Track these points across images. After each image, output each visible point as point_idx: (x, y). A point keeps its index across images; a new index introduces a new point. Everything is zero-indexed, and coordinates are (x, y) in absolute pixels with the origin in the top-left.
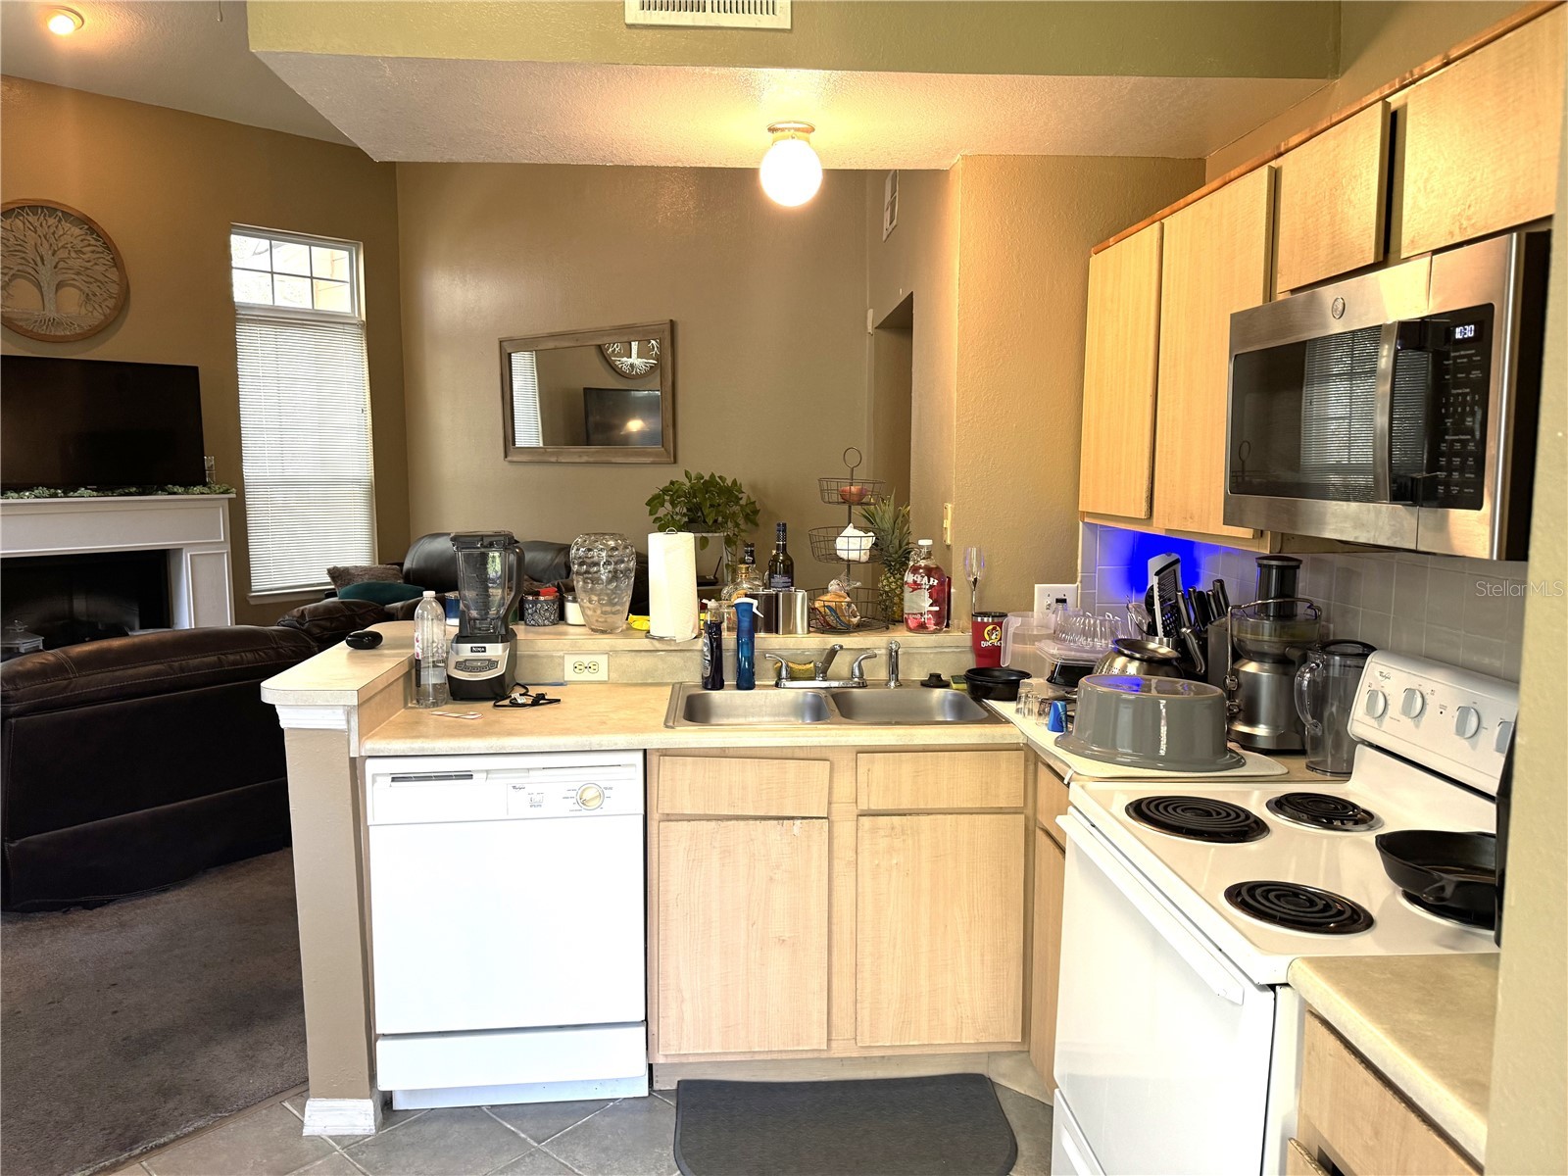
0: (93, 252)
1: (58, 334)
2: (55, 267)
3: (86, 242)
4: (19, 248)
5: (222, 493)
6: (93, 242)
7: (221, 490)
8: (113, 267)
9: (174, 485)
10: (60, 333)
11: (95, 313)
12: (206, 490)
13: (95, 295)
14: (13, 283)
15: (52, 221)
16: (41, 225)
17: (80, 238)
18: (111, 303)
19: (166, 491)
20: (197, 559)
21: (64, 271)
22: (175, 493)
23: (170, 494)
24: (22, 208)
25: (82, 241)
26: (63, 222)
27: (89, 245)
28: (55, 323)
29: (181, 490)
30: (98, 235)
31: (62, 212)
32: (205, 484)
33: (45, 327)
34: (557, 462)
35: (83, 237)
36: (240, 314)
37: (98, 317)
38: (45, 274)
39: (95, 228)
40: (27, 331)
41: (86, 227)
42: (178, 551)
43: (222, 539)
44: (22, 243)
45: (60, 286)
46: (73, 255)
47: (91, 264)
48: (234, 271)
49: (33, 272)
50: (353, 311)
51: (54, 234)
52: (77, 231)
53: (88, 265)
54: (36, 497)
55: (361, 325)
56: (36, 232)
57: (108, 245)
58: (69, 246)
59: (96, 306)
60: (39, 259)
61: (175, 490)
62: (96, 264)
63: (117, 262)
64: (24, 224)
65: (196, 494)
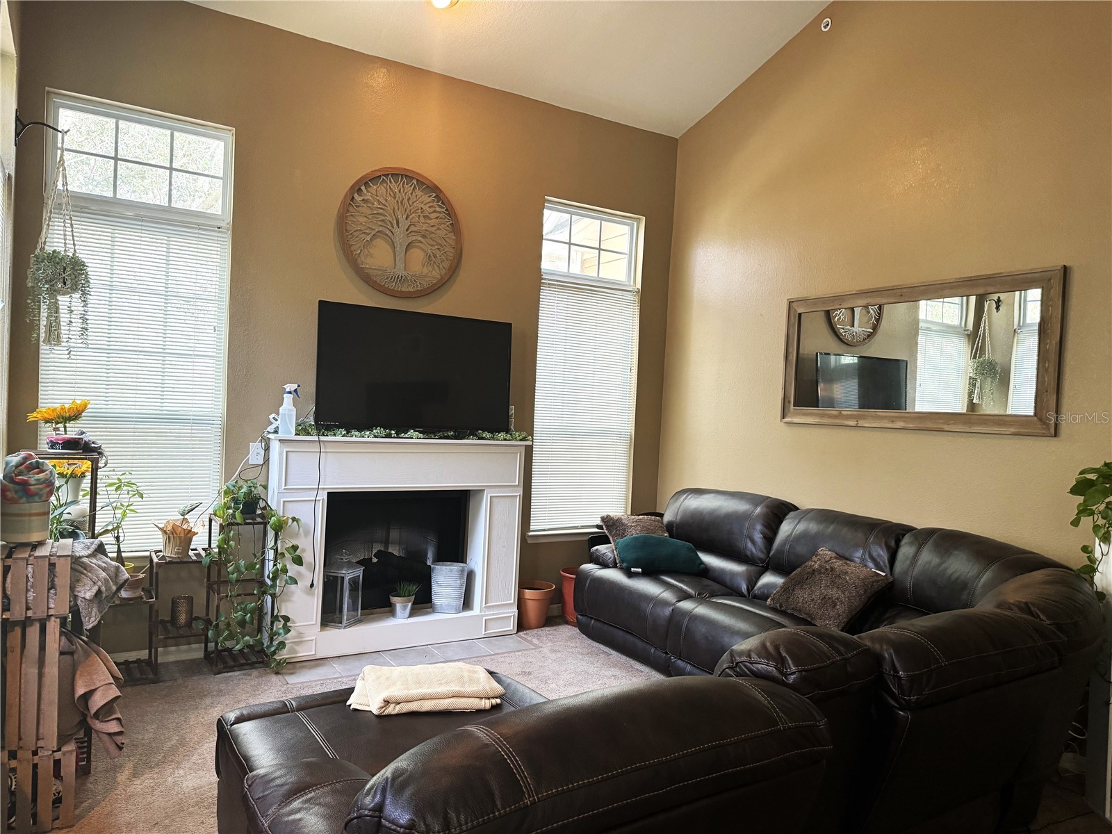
0: (437, 218)
1: (403, 290)
2: (407, 230)
3: (432, 210)
4: (381, 211)
5: (521, 440)
6: (438, 209)
7: (521, 437)
8: (451, 232)
9: (484, 431)
10: (405, 289)
11: (434, 273)
12: (508, 436)
13: (435, 256)
14: (374, 242)
15: (408, 188)
16: (400, 191)
17: (429, 205)
18: (447, 264)
19: (476, 435)
20: (494, 500)
21: (413, 234)
22: (483, 438)
23: (479, 439)
24: (386, 175)
25: (430, 207)
26: (417, 190)
27: (435, 211)
28: (401, 279)
29: (489, 435)
30: (443, 203)
31: (417, 180)
32: (507, 431)
33: (394, 283)
34: (857, 426)
35: (431, 204)
36: (545, 279)
37: (435, 274)
38: (400, 235)
39: (441, 196)
40: (381, 286)
41: (434, 195)
42: (479, 492)
43: (517, 484)
44: (383, 207)
45: (409, 246)
46: (422, 220)
47: (434, 228)
48: (544, 241)
49: (390, 234)
50: (629, 280)
51: (409, 199)
52: (426, 199)
53: (431, 229)
54: (375, 437)
55: (638, 292)
56: (395, 198)
57: (450, 213)
58: (419, 211)
59: (435, 266)
60: (395, 222)
61: (484, 435)
62: (439, 229)
63: (455, 228)
64: (387, 190)
65: (501, 439)
